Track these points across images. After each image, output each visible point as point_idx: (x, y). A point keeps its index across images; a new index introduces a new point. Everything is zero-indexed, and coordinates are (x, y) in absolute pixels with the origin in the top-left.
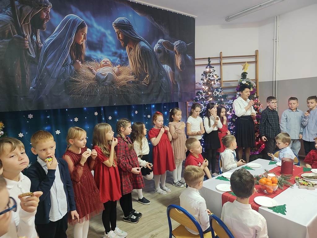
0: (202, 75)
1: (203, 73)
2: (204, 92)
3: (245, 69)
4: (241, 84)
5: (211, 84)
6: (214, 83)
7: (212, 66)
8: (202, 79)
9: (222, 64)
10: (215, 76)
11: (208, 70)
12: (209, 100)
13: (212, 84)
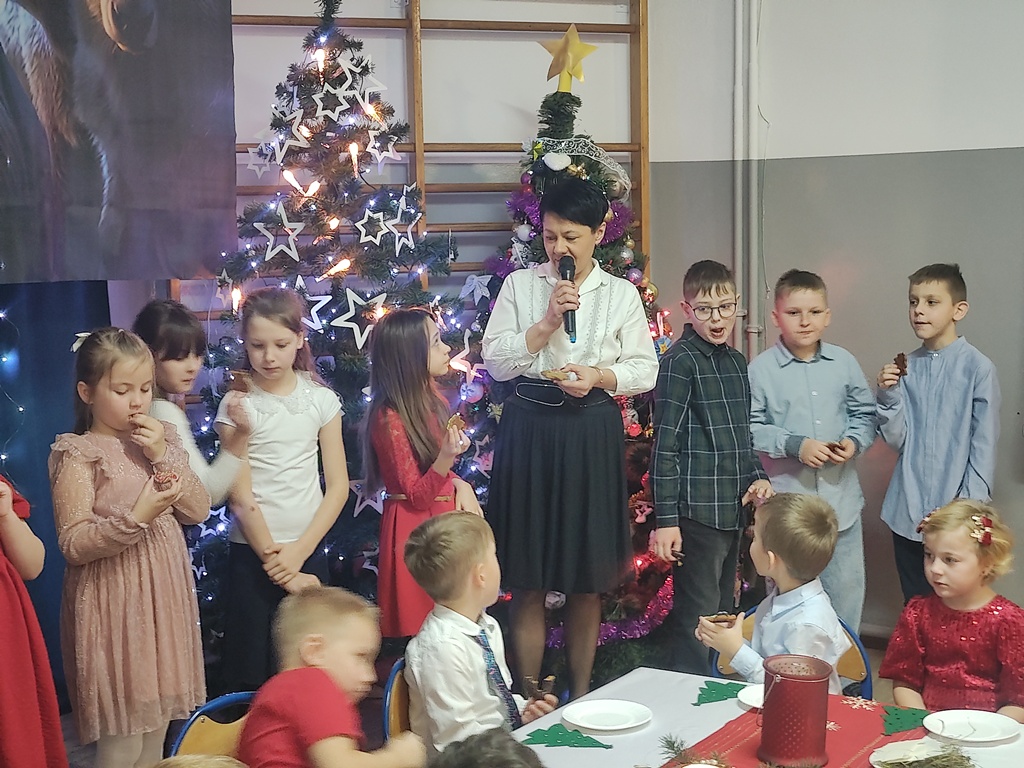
0: (280, 90)
1: (283, 80)
2: (295, 217)
3: (565, 73)
4: (541, 170)
5: (343, 156)
6: (365, 158)
7: (353, 36)
8: (279, 124)
9: (417, 25)
10: (370, 109)
11: (319, 58)
12: (332, 271)
13: (349, 160)
